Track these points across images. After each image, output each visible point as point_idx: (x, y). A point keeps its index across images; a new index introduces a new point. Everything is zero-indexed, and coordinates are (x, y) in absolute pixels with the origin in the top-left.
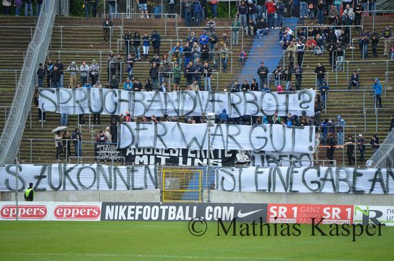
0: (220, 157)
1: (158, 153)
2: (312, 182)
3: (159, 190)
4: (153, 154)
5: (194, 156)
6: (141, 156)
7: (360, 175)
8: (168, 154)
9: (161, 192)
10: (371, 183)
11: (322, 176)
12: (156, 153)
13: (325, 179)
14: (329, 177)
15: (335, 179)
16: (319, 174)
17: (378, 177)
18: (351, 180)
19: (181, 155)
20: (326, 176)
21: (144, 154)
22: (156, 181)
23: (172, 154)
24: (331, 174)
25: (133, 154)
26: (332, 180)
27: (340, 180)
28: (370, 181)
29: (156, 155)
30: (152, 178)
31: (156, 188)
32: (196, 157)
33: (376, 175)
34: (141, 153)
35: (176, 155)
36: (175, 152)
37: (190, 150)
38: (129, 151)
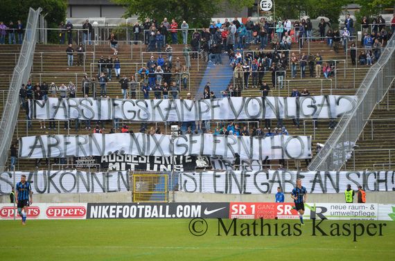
0: (181, 162)
1: (128, 161)
2: (262, 184)
3: (130, 192)
4: (124, 162)
5: (160, 162)
6: (114, 163)
7: (303, 177)
8: (137, 162)
9: (133, 193)
11: (271, 178)
12: (126, 160)
13: (273, 181)
14: (276, 179)
15: (281, 181)
16: (268, 177)
17: (317, 178)
19: (148, 161)
20: (274, 178)
21: (116, 162)
22: (128, 184)
23: (140, 161)
24: (278, 176)
25: (107, 161)
26: (279, 182)
27: (286, 181)
28: (311, 182)
29: (126, 162)
30: (124, 182)
31: (128, 190)
32: (162, 164)
33: (316, 176)
34: (114, 161)
35: (144, 162)
36: (143, 159)
37: (156, 157)
38: (103, 159)
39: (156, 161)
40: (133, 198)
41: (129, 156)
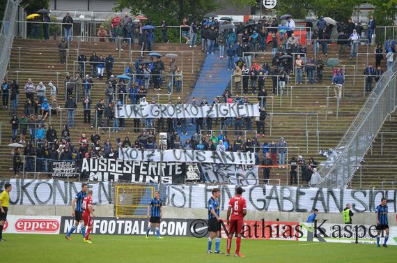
0: (170, 174)
1: (111, 170)
2: (258, 200)
3: (112, 205)
4: (107, 171)
5: (146, 173)
6: (95, 172)
7: (303, 194)
8: (121, 172)
9: (115, 207)
10: (313, 201)
11: (268, 194)
12: (109, 170)
13: (270, 198)
14: (274, 196)
15: (279, 198)
17: (319, 196)
18: (294, 198)
19: (133, 172)
20: (271, 194)
21: (98, 171)
22: (110, 196)
23: (125, 171)
25: (88, 170)
26: (277, 199)
27: (285, 198)
28: (312, 199)
29: (109, 172)
30: (106, 195)
31: (110, 203)
32: (148, 174)
33: (318, 194)
34: (96, 170)
35: (129, 172)
36: (127, 169)
37: (142, 167)
38: (83, 168)
39: (142, 172)
40: (115, 212)
41: (113, 165)
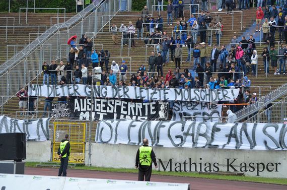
0: (146, 114)
2: (177, 137)
3: (50, 142)
4: (94, 111)
5: (125, 113)
6: (84, 112)
7: (219, 130)
8: (105, 111)
9: (52, 144)
10: (228, 138)
11: (185, 130)
12: (96, 110)
13: (186, 134)
14: (191, 132)
15: (195, 134)
16: (183, 128)
17: (233, 132)
18: (209, 135)
19: (115, 112)
20: (189, 130)
21: (87, 111)
23: (109, 111)
24: (194, 128)
25: (79, 110)
26: (193, 135)
27: (200, 135)
29: (96, 112)
30: (44, 131)
31: (48, 139)
32: (127, 114)
33: (232, 130)
34: (85, 110)
35: (112, 111)
36: (110, 109)
37: (123, 107)
38: (76, 108)
39: (122, 112)
40: (52, 149)
41: (99, 105)
